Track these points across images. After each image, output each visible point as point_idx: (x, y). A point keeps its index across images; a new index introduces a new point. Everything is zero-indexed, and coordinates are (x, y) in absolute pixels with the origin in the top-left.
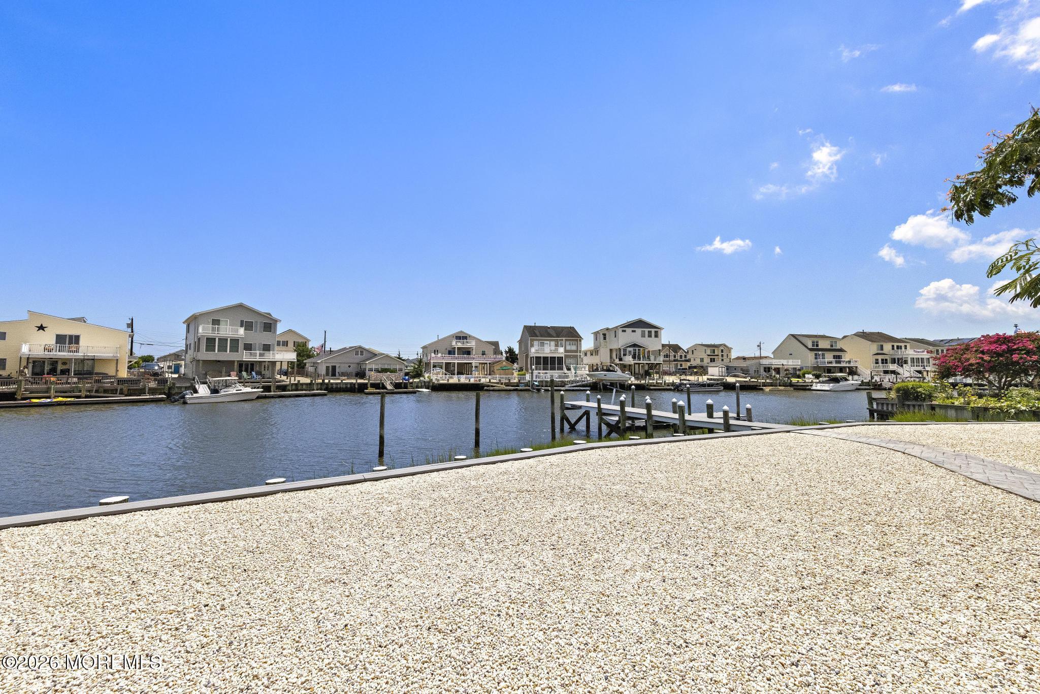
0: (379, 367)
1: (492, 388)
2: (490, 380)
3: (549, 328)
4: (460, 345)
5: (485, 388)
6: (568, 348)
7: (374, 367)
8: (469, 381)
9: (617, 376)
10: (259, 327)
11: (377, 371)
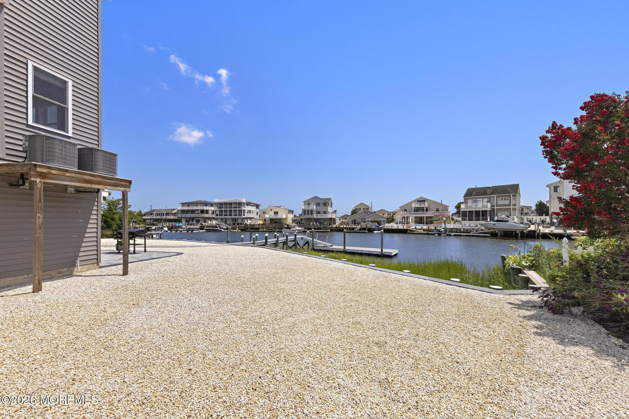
0: (372, 220)
1: (412, 232)
2: (416, 227)
3: (490, 188)
4: (417, 206)
5: (408, 232)
6: (500, 202)
7: (369, 220)
8: (403, 227)
9: (507, 226)
10: (322, 204)
11: (371, 222)
